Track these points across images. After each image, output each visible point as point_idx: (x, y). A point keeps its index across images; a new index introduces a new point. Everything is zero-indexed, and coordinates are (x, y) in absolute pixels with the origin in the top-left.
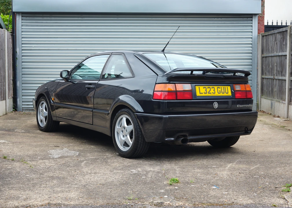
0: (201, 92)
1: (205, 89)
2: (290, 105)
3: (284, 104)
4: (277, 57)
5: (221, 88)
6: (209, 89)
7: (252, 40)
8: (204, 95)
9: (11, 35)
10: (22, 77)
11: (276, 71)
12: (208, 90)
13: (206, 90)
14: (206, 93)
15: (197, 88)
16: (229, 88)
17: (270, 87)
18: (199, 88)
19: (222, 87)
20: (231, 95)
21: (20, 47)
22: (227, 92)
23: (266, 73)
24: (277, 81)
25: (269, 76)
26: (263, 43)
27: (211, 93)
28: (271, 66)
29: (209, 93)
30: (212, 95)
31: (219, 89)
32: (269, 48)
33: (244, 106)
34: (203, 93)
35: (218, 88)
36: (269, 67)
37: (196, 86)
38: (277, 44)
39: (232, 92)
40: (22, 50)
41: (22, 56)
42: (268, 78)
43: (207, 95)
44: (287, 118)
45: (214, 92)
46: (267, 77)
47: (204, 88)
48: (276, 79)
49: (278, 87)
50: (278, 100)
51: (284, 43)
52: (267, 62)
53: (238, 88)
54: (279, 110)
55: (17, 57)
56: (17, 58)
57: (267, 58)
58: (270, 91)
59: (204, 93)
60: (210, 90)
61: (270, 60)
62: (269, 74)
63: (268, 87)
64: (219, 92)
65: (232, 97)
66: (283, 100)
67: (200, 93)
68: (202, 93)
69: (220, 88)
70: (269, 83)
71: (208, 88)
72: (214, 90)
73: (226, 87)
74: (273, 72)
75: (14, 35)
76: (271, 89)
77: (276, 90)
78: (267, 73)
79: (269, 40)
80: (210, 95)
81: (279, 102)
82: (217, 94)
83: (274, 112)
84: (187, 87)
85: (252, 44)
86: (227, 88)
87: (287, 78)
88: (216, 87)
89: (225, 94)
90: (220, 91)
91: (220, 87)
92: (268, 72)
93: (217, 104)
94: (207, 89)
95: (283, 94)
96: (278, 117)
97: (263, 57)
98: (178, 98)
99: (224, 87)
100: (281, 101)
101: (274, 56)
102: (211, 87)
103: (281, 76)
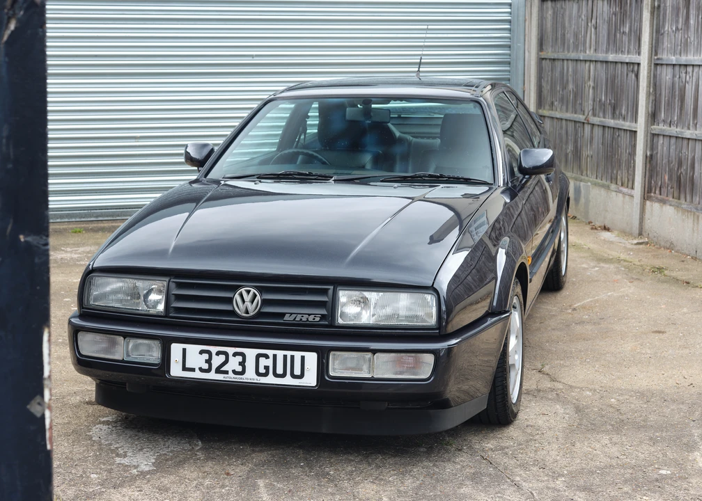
2: (648, 203)
3: (624, 197)
4: (599, 64)
7: (509, 10)
11: (591, 102)
17: (567, 143)
23: (552, 103)
24: (598, 132)
25: (567, 111)
26: (542, 21)
28: (571, 86)
32: (568, 36)
36: (564, 87)
38: (596, 28)
42: (562, 119)
44: (640, 234)
46: (558, 115)
48: (593, 125)
49: (601, 146)
50: (599, 181)
51: (627, 30)
52: (557, 74)
54: (607, 211)
57: (558, 64)
58: (567, 155)
61: (570, 70)
62: (564, 107)
63: (561, 141)
66: (619, 183)
70: (564, 132)
74: (581, 104)
76: (570, 148)
77: (589, 153)
78: (556, 103)
79: (567, 13)
81: (608, 188)
83: (587, 213)
85: (509, 21)
87: (641, 126)
92: (562, 100)
95: (620, 166)
96: (606, 229)
97: (543, 59)
100: (613, 186)
101: (586, 61)
103: (613, 118)
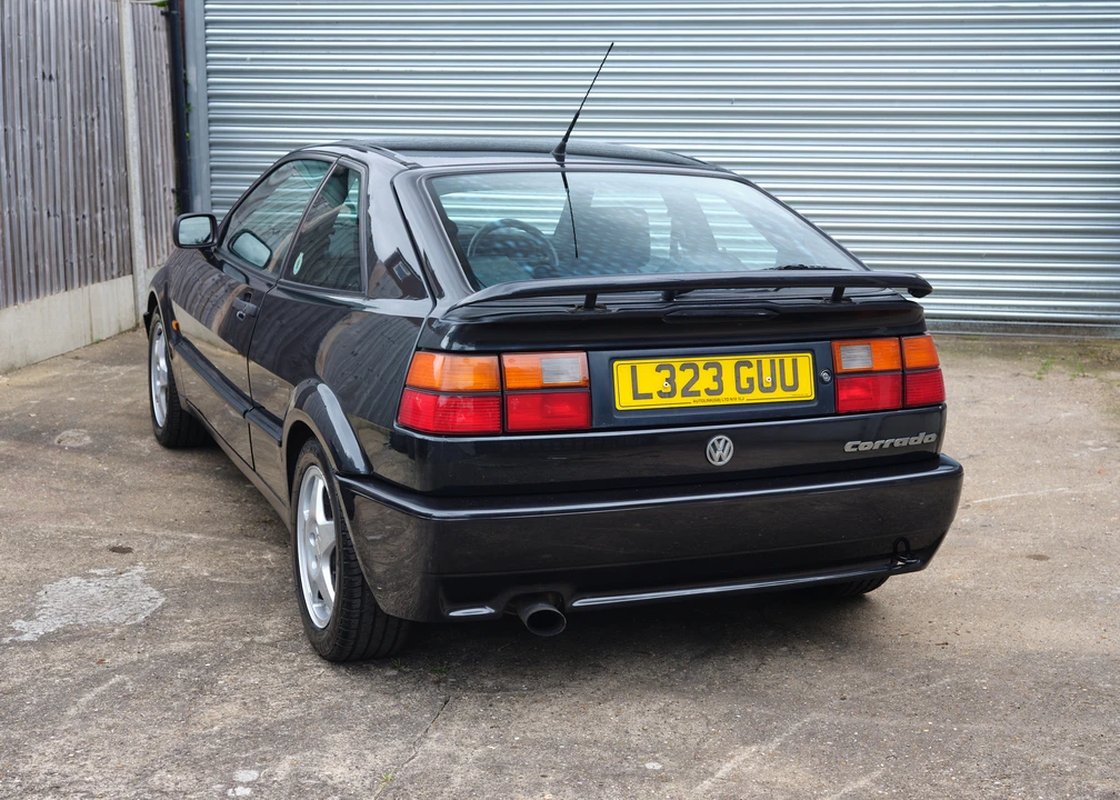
0: (641, 391)
1: (666, 374)
5: (759, 363)
6: (690, 373)
8: (657, 402)
9: (162, 13)
10: (212, 180)
12: (683, 378)
13: (671, 380)
14: (671, 394)
15: (622, 370)
16: (805, 362)
18: (634, 369)
19: (766, 360)
20: (812, 398)
21: (201, 60)
22: (789, 382)
27: (697, 393)
29: (686, 392)
30: (704, 400)
31: (745, 372)
33: (888, 442)
34: (655, 395)
35: (738, 366)
37: (616, 363)
39: (818, 380)
40: (209, 73)
41: (210, 97)
43: (678, 401)
45: (714, 386)
47: (659, 369)
53: (856, 357)
55: (192, 100)
56: (188, 105)
59: (661, 394)
60: (696, 377)
64: (744, 385)
65: (815, 404)
67: (636, 396)
68: (649, 396)
69: (749, 365)
71: (683, 368)
72: (718, 378)
73: (788, 359)
75: (174, 15)
80: (690, 402)
82: (735, 394)
84: (567, 367)
86: (795, 362)
88: (728, 364)
89: (780, 395)
90: (750, 380)
91: (753, 359)
93: (730, 443)
94: (678, 373)
98: (511, 425)
99: (777, 357)
102: (700, 362)
